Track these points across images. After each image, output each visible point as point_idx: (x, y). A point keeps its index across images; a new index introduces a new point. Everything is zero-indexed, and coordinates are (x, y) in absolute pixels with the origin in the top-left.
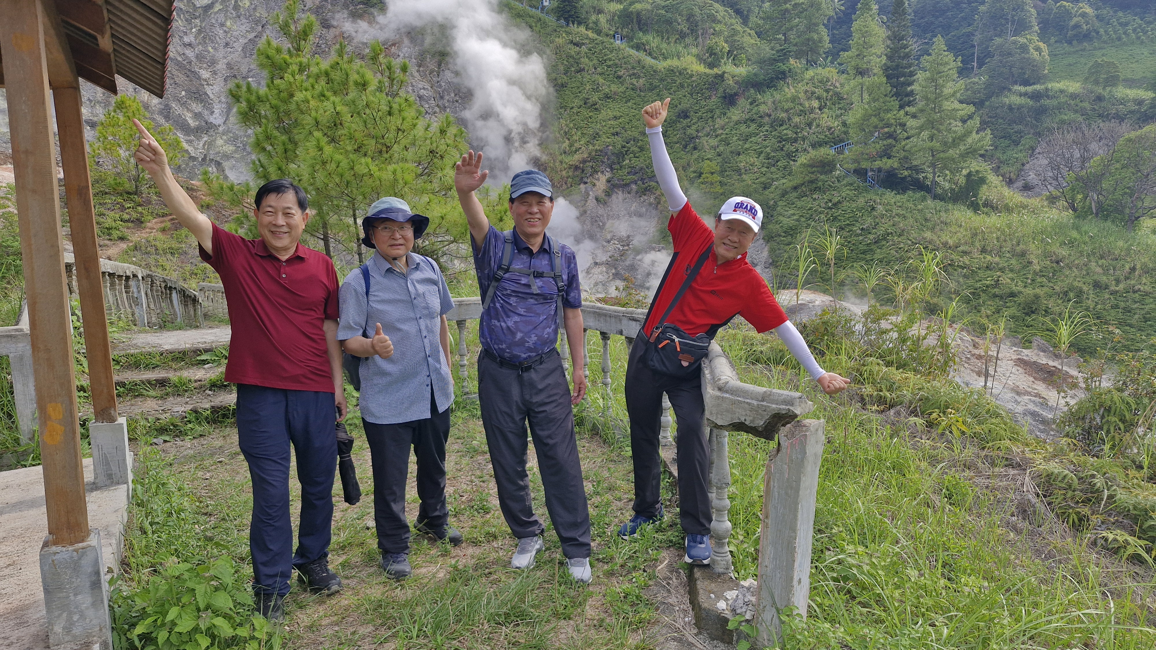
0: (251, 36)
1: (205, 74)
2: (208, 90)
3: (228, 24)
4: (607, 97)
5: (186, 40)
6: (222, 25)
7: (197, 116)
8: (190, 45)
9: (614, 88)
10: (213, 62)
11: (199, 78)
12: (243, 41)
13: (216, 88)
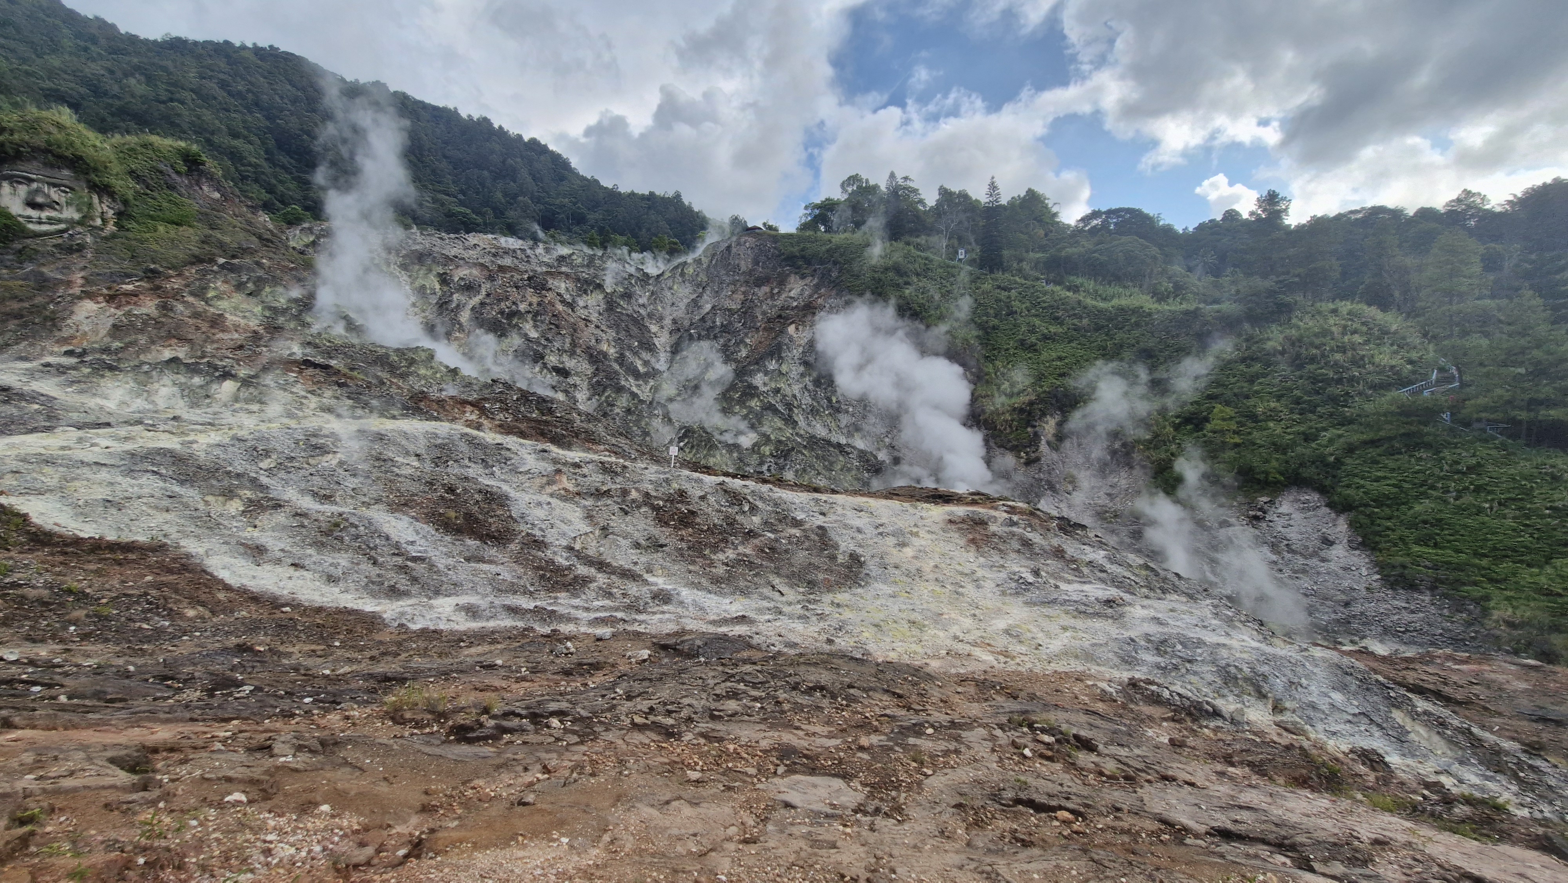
0: (694, 296)
1: (654, 328)
2: (656, 341)
3: (675, 287)
4: (1046, 338)
5: (641, 301)
6: (670, 288)
7: (646, 363)
8: (643, 305)
9: (1053, 329)
10: (661, 318)
11: (649, 331)
12: (686, 301)
13: (663, 340)
